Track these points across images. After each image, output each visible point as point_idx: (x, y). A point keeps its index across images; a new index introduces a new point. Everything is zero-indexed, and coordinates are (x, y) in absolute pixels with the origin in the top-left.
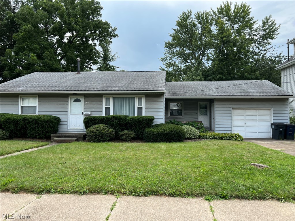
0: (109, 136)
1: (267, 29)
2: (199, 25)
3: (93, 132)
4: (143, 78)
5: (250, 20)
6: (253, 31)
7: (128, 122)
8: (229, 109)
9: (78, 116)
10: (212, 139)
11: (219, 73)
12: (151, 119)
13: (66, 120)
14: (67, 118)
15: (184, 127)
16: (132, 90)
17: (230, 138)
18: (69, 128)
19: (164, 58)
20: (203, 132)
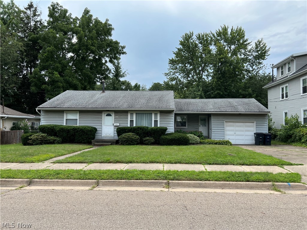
0: (137, 141)
1: (259, 51)
2: (200, 45)
3: (125, 138)
4: (156, 97)
5: (245, 41)
6: (248, 51)
7: (149, 131)
8: (223, 122)
9: (110, 127)
10: (209, 144)
11: (217, 89)
12: (166, 129)
13: (100, 129)
14: (101, 128)
15: (188, 135)
16: (150, 107)
17: (222, 143)
18: (102, 136)
19: (168, 73)
20: (202, 139)
